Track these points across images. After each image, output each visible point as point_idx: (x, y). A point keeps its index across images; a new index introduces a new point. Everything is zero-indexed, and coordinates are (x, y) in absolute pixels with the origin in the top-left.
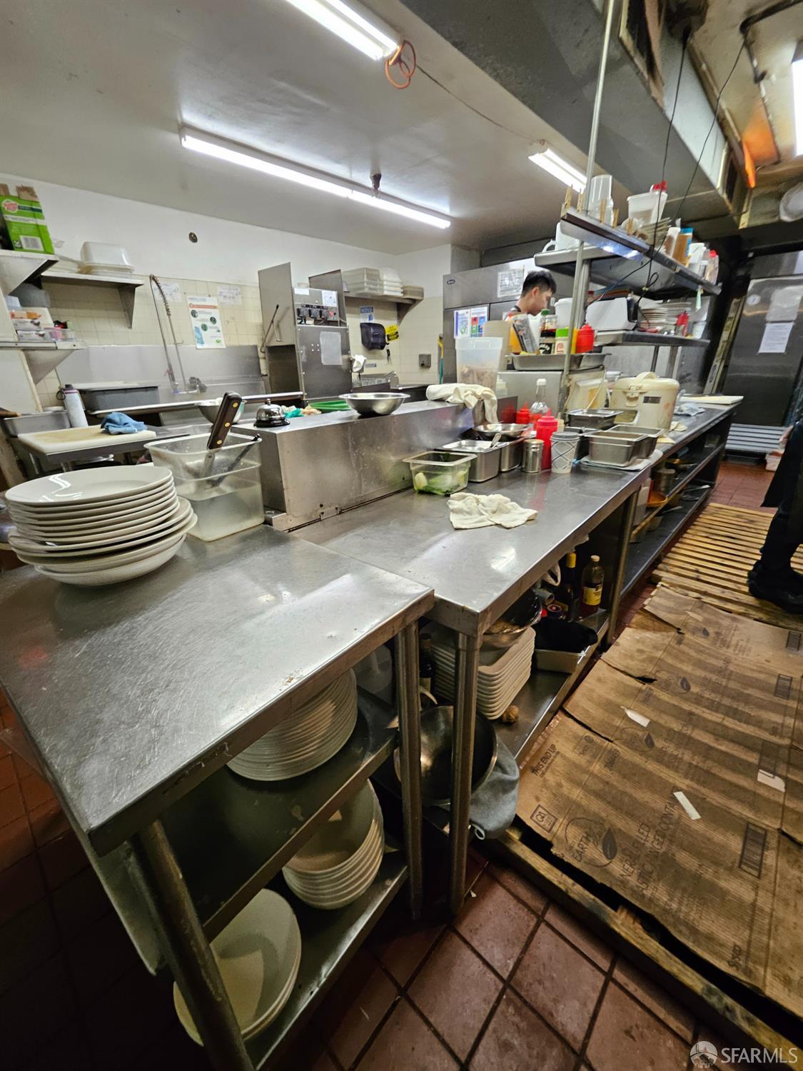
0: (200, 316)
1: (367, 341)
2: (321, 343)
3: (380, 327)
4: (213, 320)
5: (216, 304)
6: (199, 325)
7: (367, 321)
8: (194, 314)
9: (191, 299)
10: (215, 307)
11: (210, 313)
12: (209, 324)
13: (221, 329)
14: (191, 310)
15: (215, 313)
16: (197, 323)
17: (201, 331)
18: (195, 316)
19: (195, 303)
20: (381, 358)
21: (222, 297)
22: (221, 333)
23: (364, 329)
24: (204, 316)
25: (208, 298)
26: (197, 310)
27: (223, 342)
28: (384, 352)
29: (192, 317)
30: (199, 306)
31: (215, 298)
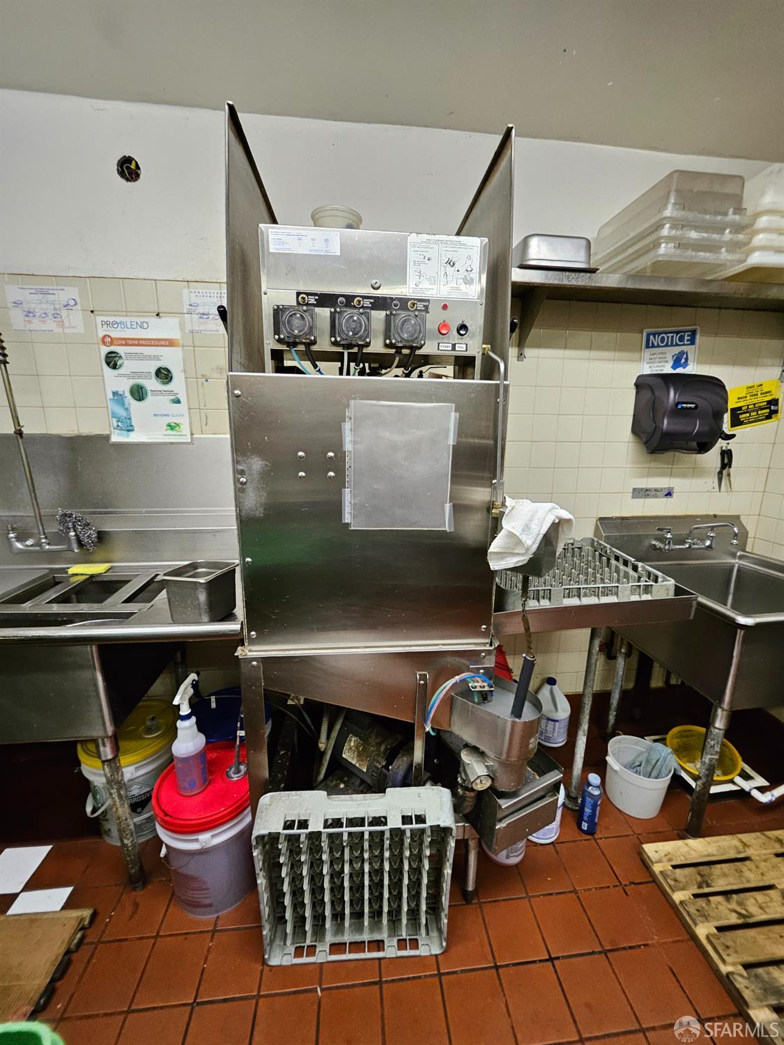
0: (127, 366)
1: (649, 427)
2: (348, 447)
3: (716, 385)
4: (164, 375)
5: (175, 334)
6: (125, 386)
7: (668, 369)
8: (112, 361)
9: (107, 323)
10: (171, 343)
11: (157, 358)
12: (152, 384)
13: (183, 398)
14: (105, 350)
15: (171, 359)
16: (118, 382)
17: (129, 399)
18: (115, 367)
19: (116, 334)
20: (697, 472)
21: (195, 317)
22: (183, 407)
23: (647, 395)
24: (138, 366)
25: (153, 320)
26: (121, 350)
27: (185, 429)
28: (712, 458)
29: (106, 368)
30: (127, 342)
31: (174, 321)
